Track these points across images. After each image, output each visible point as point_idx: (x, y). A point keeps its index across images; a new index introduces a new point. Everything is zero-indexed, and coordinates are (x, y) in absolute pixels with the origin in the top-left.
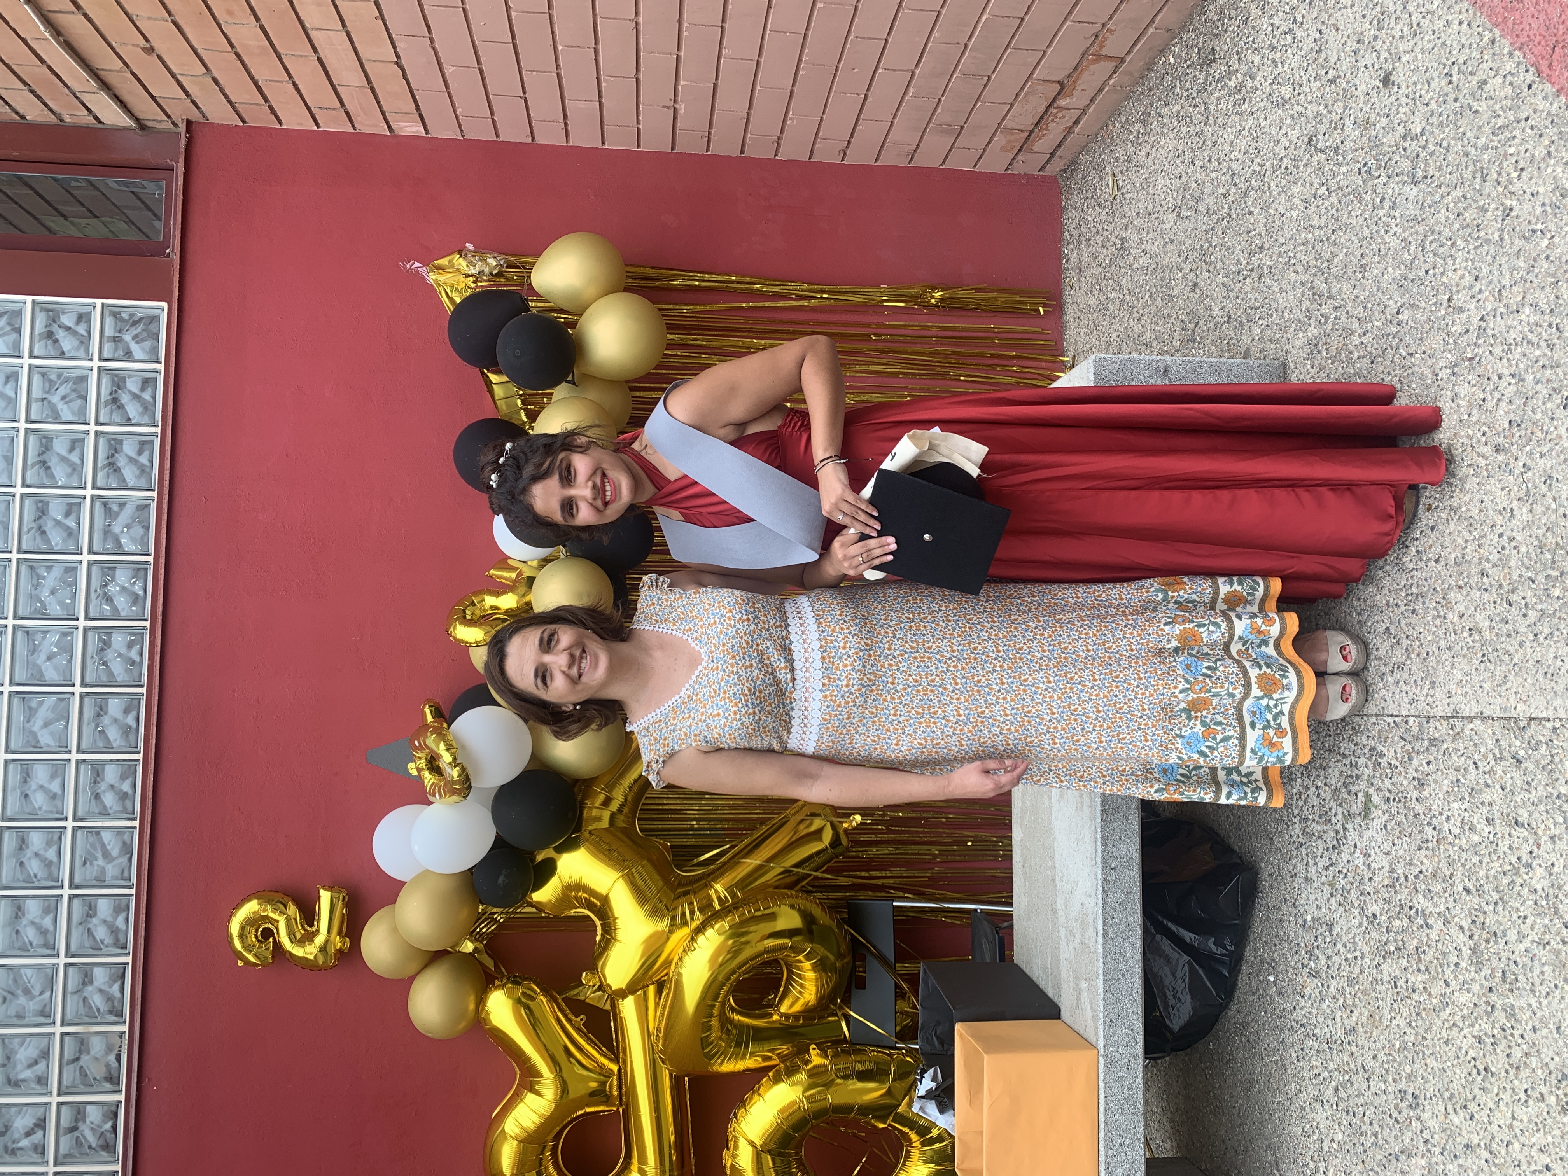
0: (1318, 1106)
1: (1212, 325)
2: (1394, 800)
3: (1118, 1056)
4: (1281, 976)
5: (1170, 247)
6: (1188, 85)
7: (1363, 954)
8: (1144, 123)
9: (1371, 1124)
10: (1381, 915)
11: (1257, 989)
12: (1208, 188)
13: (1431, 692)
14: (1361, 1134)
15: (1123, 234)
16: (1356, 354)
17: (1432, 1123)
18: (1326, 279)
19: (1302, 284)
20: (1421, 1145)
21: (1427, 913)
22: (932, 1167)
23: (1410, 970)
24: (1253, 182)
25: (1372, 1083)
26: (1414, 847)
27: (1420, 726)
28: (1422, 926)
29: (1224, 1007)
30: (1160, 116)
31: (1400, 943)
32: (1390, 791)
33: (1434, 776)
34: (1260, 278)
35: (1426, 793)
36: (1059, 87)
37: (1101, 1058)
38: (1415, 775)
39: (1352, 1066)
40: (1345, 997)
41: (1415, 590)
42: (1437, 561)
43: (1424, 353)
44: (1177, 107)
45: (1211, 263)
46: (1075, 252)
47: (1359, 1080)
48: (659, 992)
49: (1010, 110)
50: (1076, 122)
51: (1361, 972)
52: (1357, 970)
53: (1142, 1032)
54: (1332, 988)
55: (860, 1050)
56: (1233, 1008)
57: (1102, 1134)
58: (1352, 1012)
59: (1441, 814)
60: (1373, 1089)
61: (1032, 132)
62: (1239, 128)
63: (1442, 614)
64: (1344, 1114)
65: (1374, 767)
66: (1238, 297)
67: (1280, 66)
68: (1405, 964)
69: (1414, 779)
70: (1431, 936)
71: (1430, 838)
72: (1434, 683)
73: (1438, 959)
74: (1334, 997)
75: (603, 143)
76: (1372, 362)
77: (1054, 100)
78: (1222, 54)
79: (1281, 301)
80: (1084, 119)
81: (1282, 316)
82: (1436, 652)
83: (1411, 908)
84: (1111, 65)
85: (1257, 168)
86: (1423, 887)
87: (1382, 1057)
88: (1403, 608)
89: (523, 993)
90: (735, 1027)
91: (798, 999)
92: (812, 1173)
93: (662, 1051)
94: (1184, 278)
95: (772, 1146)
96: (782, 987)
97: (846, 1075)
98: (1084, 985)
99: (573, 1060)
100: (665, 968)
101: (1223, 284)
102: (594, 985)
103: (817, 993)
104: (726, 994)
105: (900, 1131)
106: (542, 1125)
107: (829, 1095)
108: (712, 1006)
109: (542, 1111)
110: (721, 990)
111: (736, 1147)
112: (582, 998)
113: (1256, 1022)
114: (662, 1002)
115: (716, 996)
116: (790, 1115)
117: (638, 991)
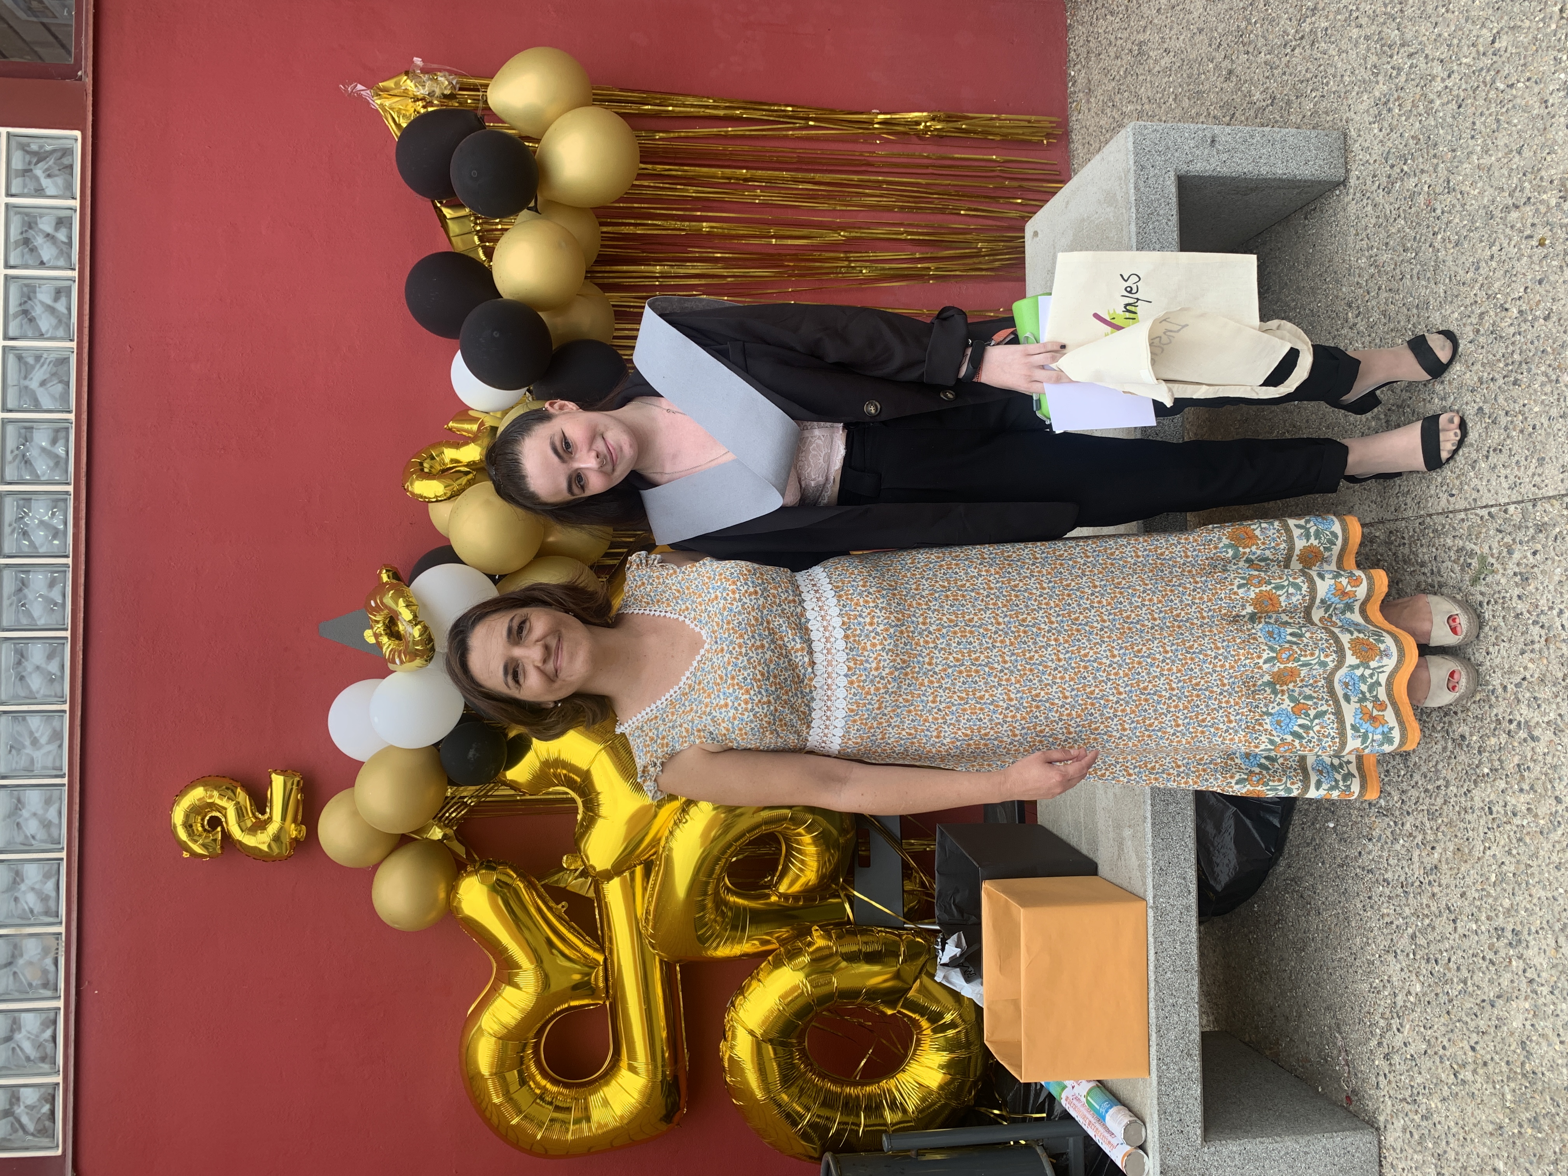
0: (1390, 958)
1: (1252, 113)
2: (1488, 603)
3: (1169, 908)
4: (1342, 821)
5: (1198, 38)
7: (1448, 782)
9: (1458, 969)
10: (1471, 735)
11: (1313, 839)
13: (1539, 470)
14: (1446, 983)
15: (1141, 37)
16: (1438, 102)
17: (1540, 961)
18: (1399, 24)
19: (1367, 38)
20: (1524, 986)
21: (1532, 724)
22: (943, 1057)
23: (1510, 792)
25: (1459, 924)
26: (1514, 651)
27: (1524, 513)
28: (1525, 740)
29: (1272, 862)
31: (1496, 763)
32: (1482, 594)
33: (1542, 567)
34: (1312, 44)
35: (1531, 588)
37: (1150, 910)
38: (1517, 570)
39: (1433, 909)
40: (1425, 834)
41: (1516, 357)
42: (1547, 318)
43: (1529, 79)
45: (1250, 43)
46: (1083, 71)
47: (1443, 924)
48: (647, 874)
51: (1445, 802)
52: (1440, 801)
53: (1195, 881)
54: (1408, 826)
55: (867, 930)
56: (1283, 863)
57: (1152, 994)
58: (1433, 848)
59: (1551, 608)
60: (1460, 931)
63: (1554, 377)
64: (1423, 962)
65: (1462, 570)
68: (1502, 784)
69: (1515, 574)
70: (1538, 750)
71: (1537, 638)
72: (1543, 459)
73: (1546, 774)
74: (1411, 835)
76: (1460, 107)
79: (1339, 65)
81: (1342, 81)
82: (1546, 424)
83: (1511, 721)
86: (1528, 695)
87: (1472, 893)
88: (1501, 381)
89: (498, 880)
90: (731, 909)
91: (798, 877)
92: (816, 1066)
93: (652, 936)
94: (1217, 67)
95: (774, 1035)
96: (780, 868)
97: (851, 958)
98: (1127, 833)
99: (555, 951)
100: (654, 847)
101: (1265, 63)
102: (576, 870)
103: (818, 871)
104: (721, 873)
105: (910, 1018)
106: (523, 1019)
107: (834, 980)
108: (707, 884)
109: (522, 1005)
110: (717, 867)
111: (734, 1037)
112: (562, 885)
113: (1311, 875)
114: (651, 882)
115: (710, 875)
116: (792, 1001)
117: (624, 871)
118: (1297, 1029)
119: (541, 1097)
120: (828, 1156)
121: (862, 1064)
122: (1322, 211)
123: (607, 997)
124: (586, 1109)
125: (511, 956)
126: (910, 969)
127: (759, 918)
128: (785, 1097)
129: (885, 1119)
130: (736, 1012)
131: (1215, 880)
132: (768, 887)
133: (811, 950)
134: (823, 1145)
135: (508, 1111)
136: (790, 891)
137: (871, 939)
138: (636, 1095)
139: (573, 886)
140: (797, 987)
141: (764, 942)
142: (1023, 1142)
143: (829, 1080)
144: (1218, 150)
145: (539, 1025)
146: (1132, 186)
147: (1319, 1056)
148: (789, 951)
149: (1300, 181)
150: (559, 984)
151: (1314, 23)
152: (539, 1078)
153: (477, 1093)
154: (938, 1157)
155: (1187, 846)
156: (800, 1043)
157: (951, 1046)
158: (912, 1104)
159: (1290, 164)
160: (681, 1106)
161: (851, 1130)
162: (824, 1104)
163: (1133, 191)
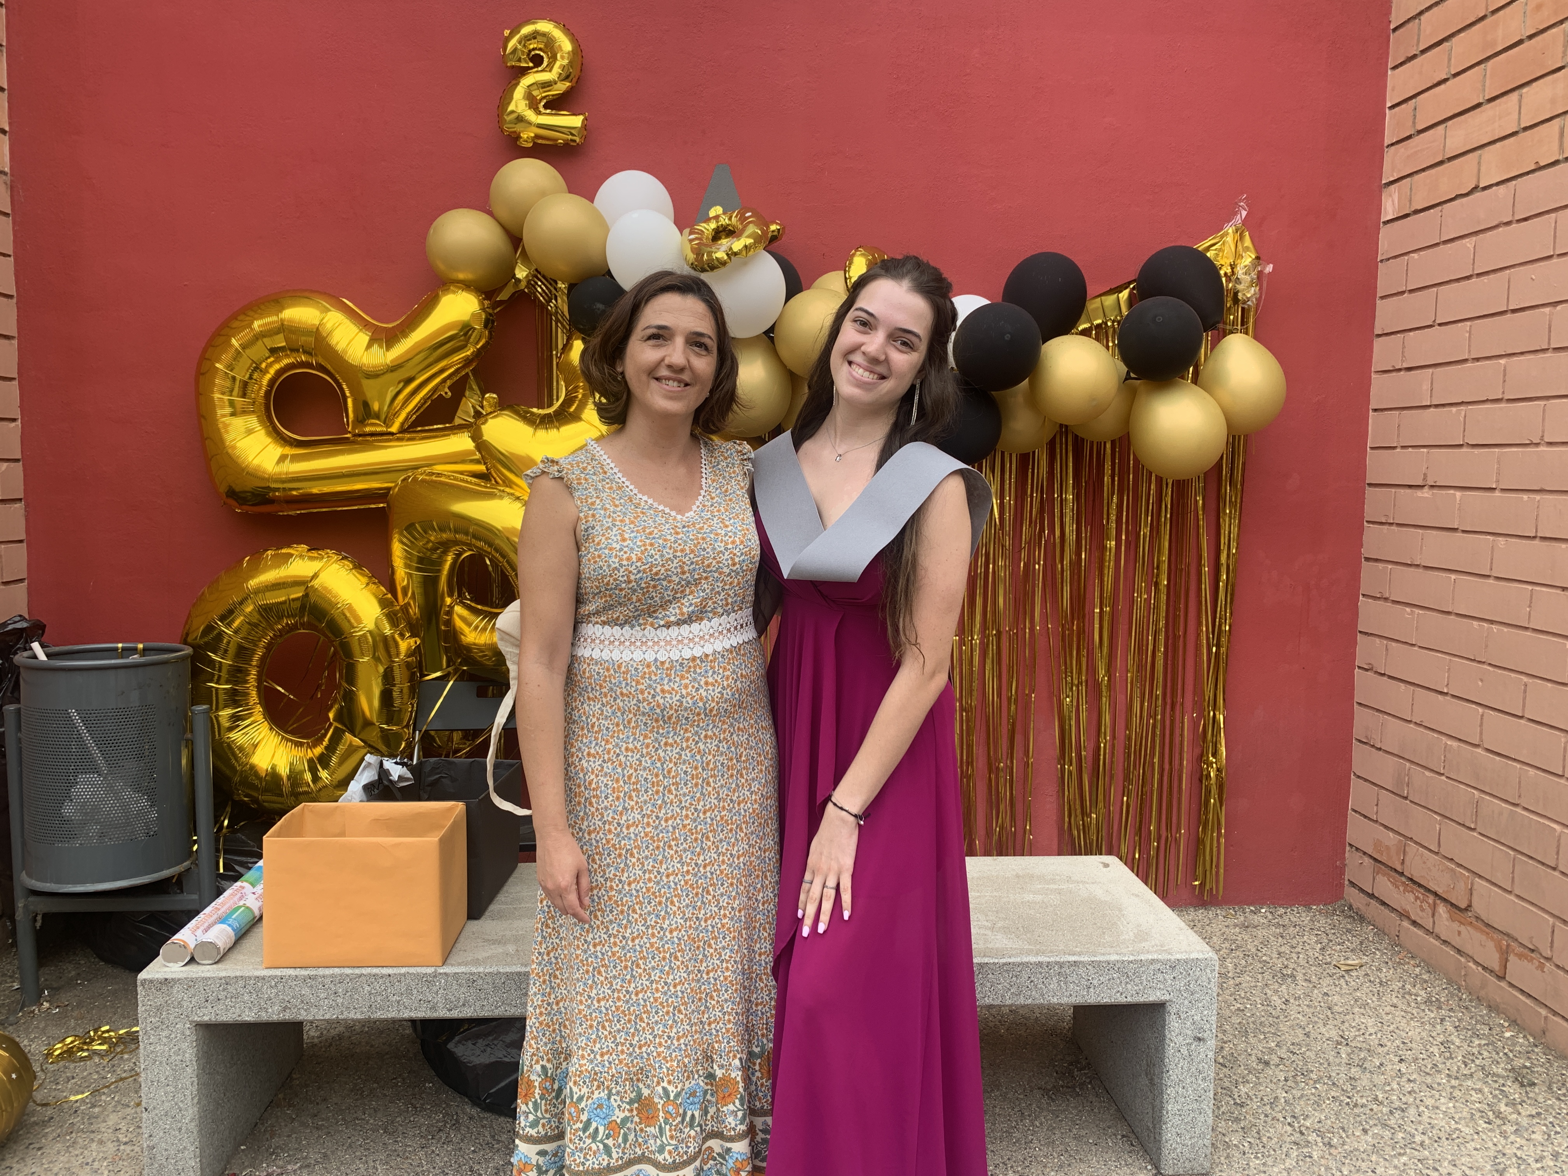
1: (1227, 1084)
3: (435, 989)
5: (1299, 1032)
6: (1486, 1054)
8: (1428, 1001)
11: (498, 1142)
12: (1379, 1079)
15: (1300, 977)
24: (1401, 1135)
29: (475, 1100)
30: (1442, 1020)
34: (1296, 1143)
36: (1463, 906)
37: (433, 969)
44: (1457, 1042)
45: (1296, 1083)
46: (1265, 921)
48: (476, 475)
49: (1430, 851)
50: (1414, 923)
53: (461, 1016)
55: (414, 692)
56: (474, 1111)
57: (348, 971)
61: (1402, 874)
62: (1457, 1117)
66: (1266, 1116)
67: (1539, 1165)
75: (1375, 410)
77: (1445, 900)
78: (1531, 1095)
79: (1276, 1169)
80: (1420, 933)
84: (1496, 966)
85: (1418, 1139)
89: (475, 329)
90: (440, 557)
91: (469, 624)
92: (279, 640)
93: (415, 480)
94: (1271, 1051)
95: (313, 598)
96: (479, 607)
97: (388, 677)
98: (511, 948)
99: (402, 385)
100: (504, 482)
101: (1277, 1097)
102: (482, 407)
103: (475, 644)
104: (476, 547)
105: (325, 735)
106: (335, 352)
107: (366, 659)
108: (466, 533)
109: (350, 352)
110: (482, 544)
111: (311, 559)
112: (467, 393)
113: (462, 1140)
114: (469, 479)
115: (475, 536)
116: (346, 617)
117: (480, 453)
118: (305, 1125)
119: (257, 368)
120: (188, 651)
121: (279, 688)
122: (1130, 1152)
123: (355, 435)
124: (244, 412)
125: (399, 341)
126: (374, 736)
127: (429, 584)
128: (249, 609)
129: (223, 709)
130: (336, 561)
131: (459, 1042)
132: (460, 595)
133: (397, 636)
134: (199, 646)
135: (245, 335)
136: (455, 617)
137: (406, 697)
138: (256, 462)
139: (466, 403)
140: (359, 620)
141: (405, 590)
142: (195, 848)
143: (264, 654)
144: (1190, 1044)
145: (329, 367)
146: (1155, 957)
147: (277, 1147)
148: (395, 615)
149: (1161, 1128)
150: (370, 388)
151: (1316, 1145)
152: (277, 366)
153: (262, 307)
154: (184, 762)
155: (496, 1008)
156: (303, 625)
157: (295, 777)
158: (237, 737)
159: (1177, 1117)
160: (244, 507)
161: (213, 675)
162: (241, 650)
163: (1150, 957)
